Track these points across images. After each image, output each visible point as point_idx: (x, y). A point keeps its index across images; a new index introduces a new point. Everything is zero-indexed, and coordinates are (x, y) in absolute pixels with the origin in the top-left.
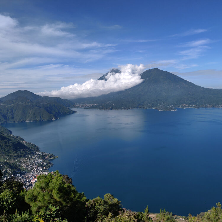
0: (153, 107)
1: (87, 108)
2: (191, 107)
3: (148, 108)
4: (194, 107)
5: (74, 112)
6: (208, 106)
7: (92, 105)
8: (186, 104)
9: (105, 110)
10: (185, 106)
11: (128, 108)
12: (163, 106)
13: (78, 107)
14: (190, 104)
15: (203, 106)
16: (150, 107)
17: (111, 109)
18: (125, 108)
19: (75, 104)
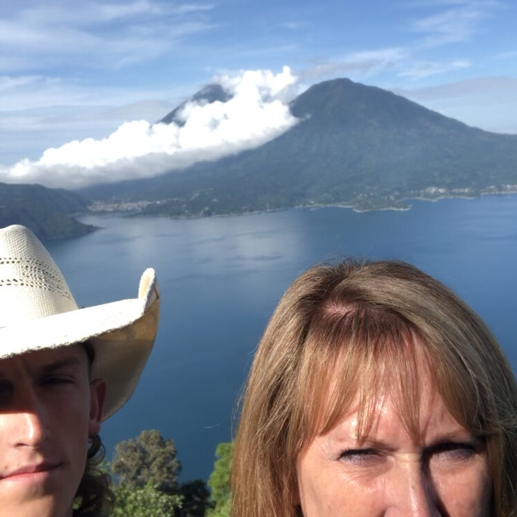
0: (338, 200)
1: (132, 215)
2: (454, 194)
3: (322, 206)
4: (463, 194)
5: (90, 230)
6: (506, 190)
7: (149, 205)
8: (439, 185)
9: (189, 217)
10: (437, 195)
11: (261, 209)
12: (369, 196)
13: (103, 213)
14: (449, 187)
15: (491, 190)
16: (329, 202)
17: (209, 214)
18: (252, 210)
19: (90, 204)
